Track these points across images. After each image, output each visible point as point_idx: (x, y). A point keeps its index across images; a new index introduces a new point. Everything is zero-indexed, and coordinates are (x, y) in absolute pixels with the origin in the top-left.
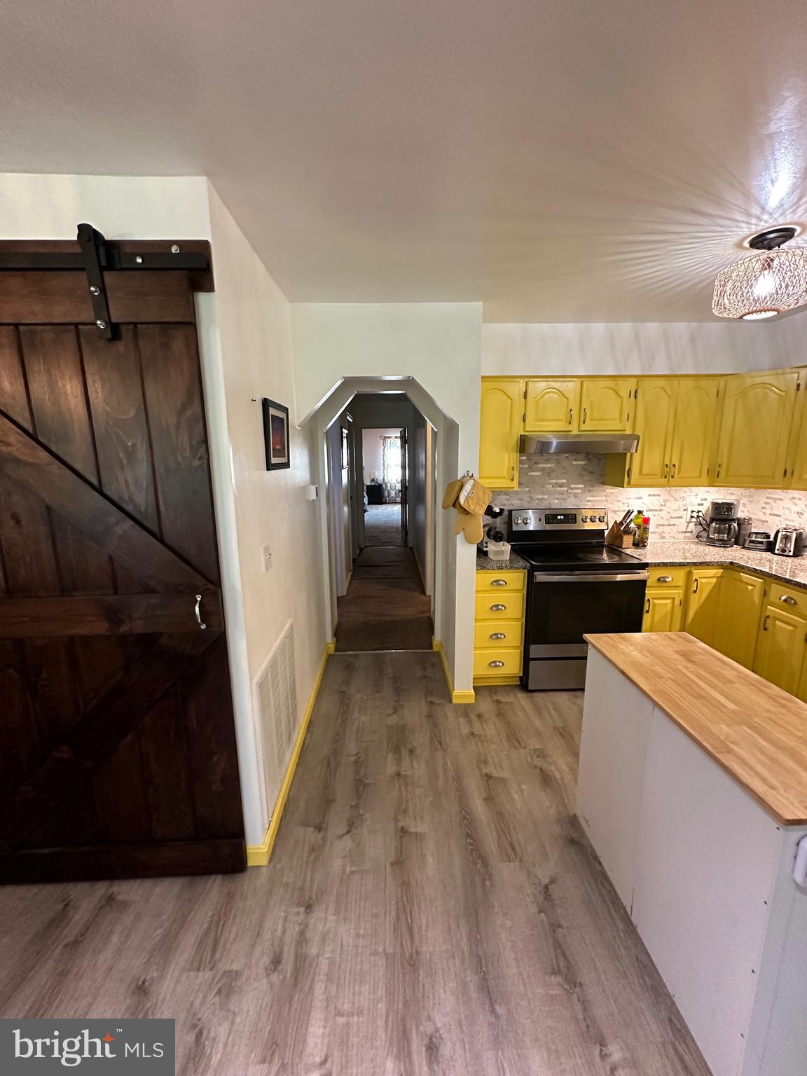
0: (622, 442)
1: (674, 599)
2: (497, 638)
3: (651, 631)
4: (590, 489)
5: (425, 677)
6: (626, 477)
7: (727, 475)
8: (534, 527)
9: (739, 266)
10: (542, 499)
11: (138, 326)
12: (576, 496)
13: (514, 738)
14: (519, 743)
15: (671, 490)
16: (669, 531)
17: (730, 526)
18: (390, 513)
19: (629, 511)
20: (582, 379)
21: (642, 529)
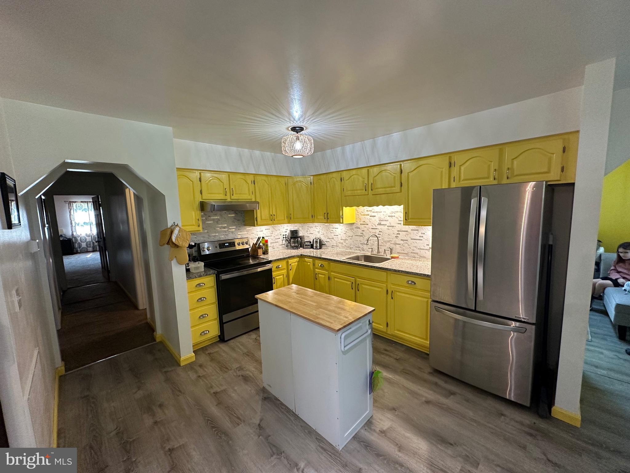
0: (251, 204)
1: (283, 275)
2: (203, 317)
3: (278, 288)
4: (239, 228)
5: (156, 359)
6: (255, 221)
7: (294, 218)
8: (213, 252)
10: (215, 236)
12: (232, 232)
14: (227, 369)
15: (274, 226)
16: (276, 245)
17: (298, 239)
18: (88, 260)
19: (258, 238)
20: (229, 174)
21: (265, 245)
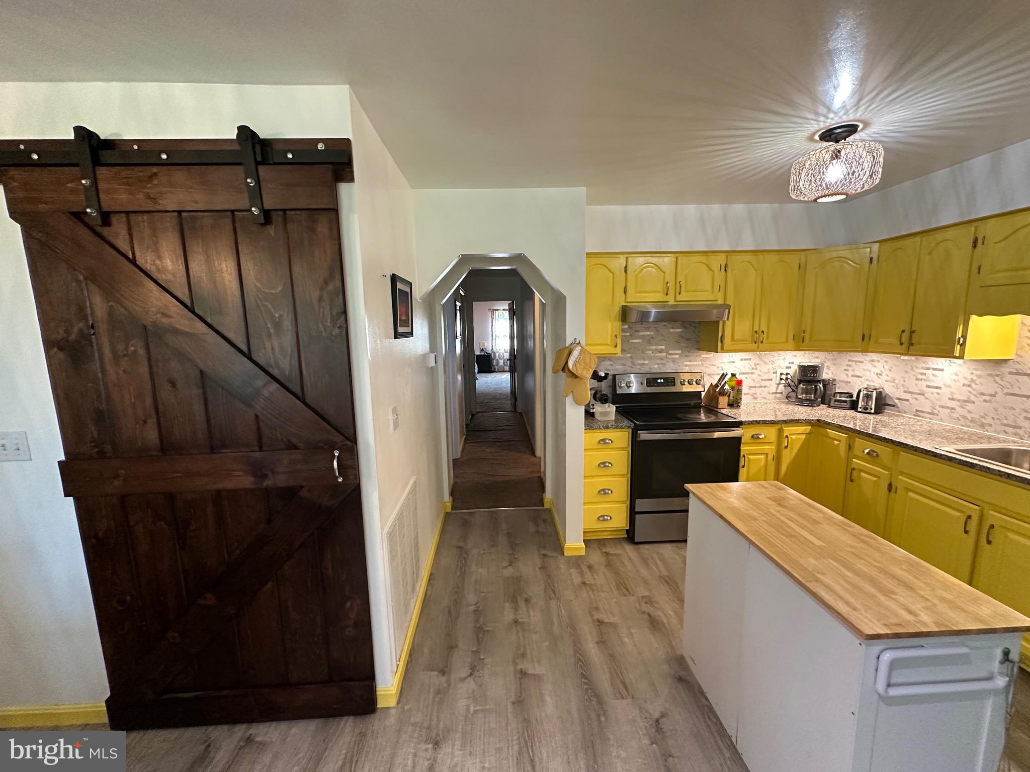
0: (715, 311)
1: (767, 454)
2: (605, 493)
3: (747, 480)
4: (688, 354)
5: (538, 532)
6: (719, 343)
7: (810, 340)
8: (635, 391)
9: (811, 156)
10: (643, 364)
11: (287, 212)
12: (674, 361)
13: (623, 587)
14: (627, 590)
15: (761, 355)
16: (761, 392)
17: (816, 386)
18: (500, 381)
19: (723, 374)
20: (677, 255)
21: (735, 390)
